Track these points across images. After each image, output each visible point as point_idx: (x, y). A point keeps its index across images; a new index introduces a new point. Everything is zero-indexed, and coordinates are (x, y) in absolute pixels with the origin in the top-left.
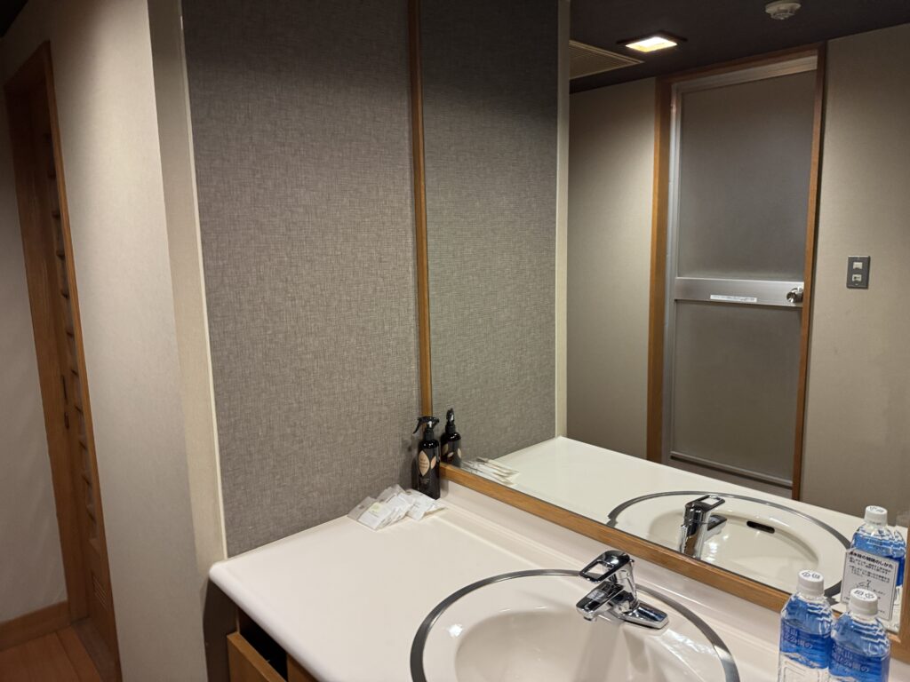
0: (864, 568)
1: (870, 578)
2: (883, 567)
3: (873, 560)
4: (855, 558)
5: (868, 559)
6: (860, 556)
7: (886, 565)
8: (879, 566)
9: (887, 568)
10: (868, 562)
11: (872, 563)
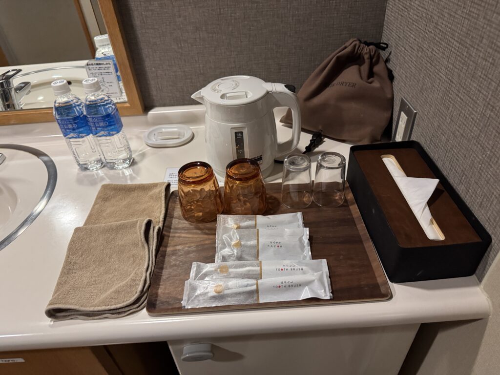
0: (97, 71)
1: (103, 76)
2: (106, 66)
3: (100, 64)
4: (91, 67)
5: (97, 64)
6: (92, 64)
7: (107, 64)
8: (103, 66)
9: (108, 66)
10: (98, 66)
11: (100, 66)
